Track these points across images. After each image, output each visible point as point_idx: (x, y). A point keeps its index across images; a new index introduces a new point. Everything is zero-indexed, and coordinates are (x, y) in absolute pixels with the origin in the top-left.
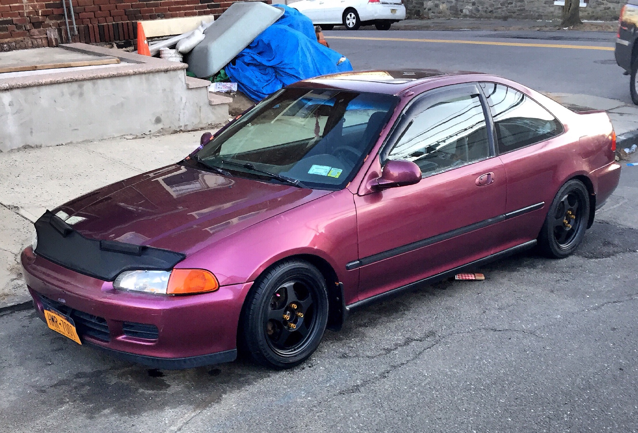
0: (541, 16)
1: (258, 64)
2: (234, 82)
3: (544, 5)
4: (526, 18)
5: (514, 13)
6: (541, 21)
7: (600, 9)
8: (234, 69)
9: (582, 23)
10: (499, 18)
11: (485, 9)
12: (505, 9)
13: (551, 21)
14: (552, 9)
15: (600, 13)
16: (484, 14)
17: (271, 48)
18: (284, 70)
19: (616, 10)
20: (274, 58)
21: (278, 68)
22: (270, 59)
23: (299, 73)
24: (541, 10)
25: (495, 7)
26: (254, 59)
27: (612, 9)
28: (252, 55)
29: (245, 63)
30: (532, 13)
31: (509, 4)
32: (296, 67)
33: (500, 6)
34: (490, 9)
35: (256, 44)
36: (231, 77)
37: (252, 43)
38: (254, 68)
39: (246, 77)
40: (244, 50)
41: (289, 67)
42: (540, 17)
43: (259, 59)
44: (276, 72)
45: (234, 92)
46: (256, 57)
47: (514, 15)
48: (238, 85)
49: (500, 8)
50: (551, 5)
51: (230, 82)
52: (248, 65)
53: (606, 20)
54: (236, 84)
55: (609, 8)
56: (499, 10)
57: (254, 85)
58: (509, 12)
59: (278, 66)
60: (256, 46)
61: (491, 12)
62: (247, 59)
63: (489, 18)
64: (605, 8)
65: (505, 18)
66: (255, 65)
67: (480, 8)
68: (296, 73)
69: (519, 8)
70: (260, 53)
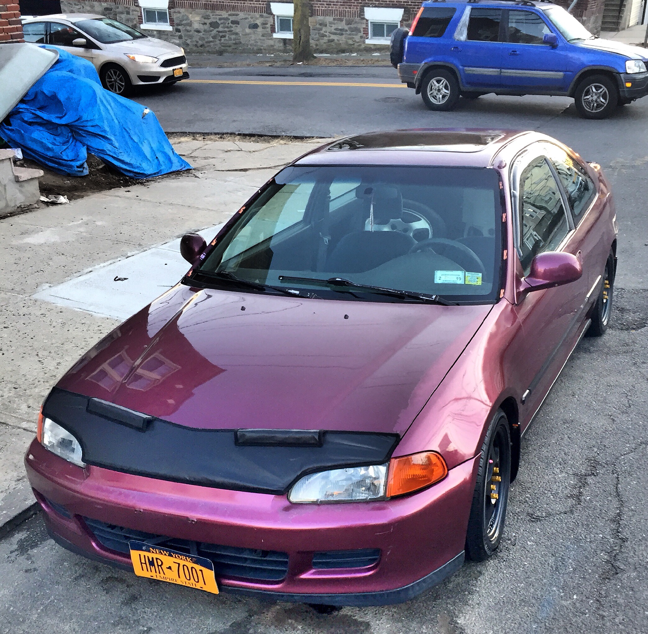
0: (261, 49)
1: (45, 122)
2: (16, 148)
3: (262, 38)
4: (244, 51)
5: (230, 46)
6: (262, 55)
7: (324, 41)
8: (11, 130)
9: (315, 57)
10: (214, 53)
11: (195, 43)
12: (218, 42)
13: (272, 55)
14: (271, 42)
15: (325, 46)
16: (195, 48)
17: (60, 102)
18: (85, 129)
19: (341, 42)
20: (65, 115)
21: (76, 125)
22: (61, 116)
23: (105, 131)
24: (259, 44)
25: (206, 40)
26: (38, 117)
27: (336, 41)
28: (33, 111)
29: (26, 122)
30: (249, 46)
31: (221, 37)
32: (100, 124)
33: (211, 39)
34: (200, 43)
35: (33, 97)
36: (9, 142)
37: (26, 95)
38: (41, 128)
39: (34, 140)
40: (17, 105)
41: (90, 124)
42: (259, 51)
43: (45, 116)
44: (72, 131)
45: (19, 160)
46: (39, 113)
47: (230, 49)
48: (22, 151)
49: (211, 42)
50: (270, 38)
51: (9, 147)
52: (30, 124)
53: (331, 53)
54: (20, 149)
55: (333, 41)
56: (212, 44)
57: (49, 149)
58: (224, 46)
59: (76, 123)
60: (33, 100)
61: (201, 46)
62: (28, 117)
63: (201, 53)
64: (329, 40)
65: (221, 53)
66: (40, 124)
67: (189, 42)
68: (102, 131)
69: (234, 42)
70: (41, 108)
